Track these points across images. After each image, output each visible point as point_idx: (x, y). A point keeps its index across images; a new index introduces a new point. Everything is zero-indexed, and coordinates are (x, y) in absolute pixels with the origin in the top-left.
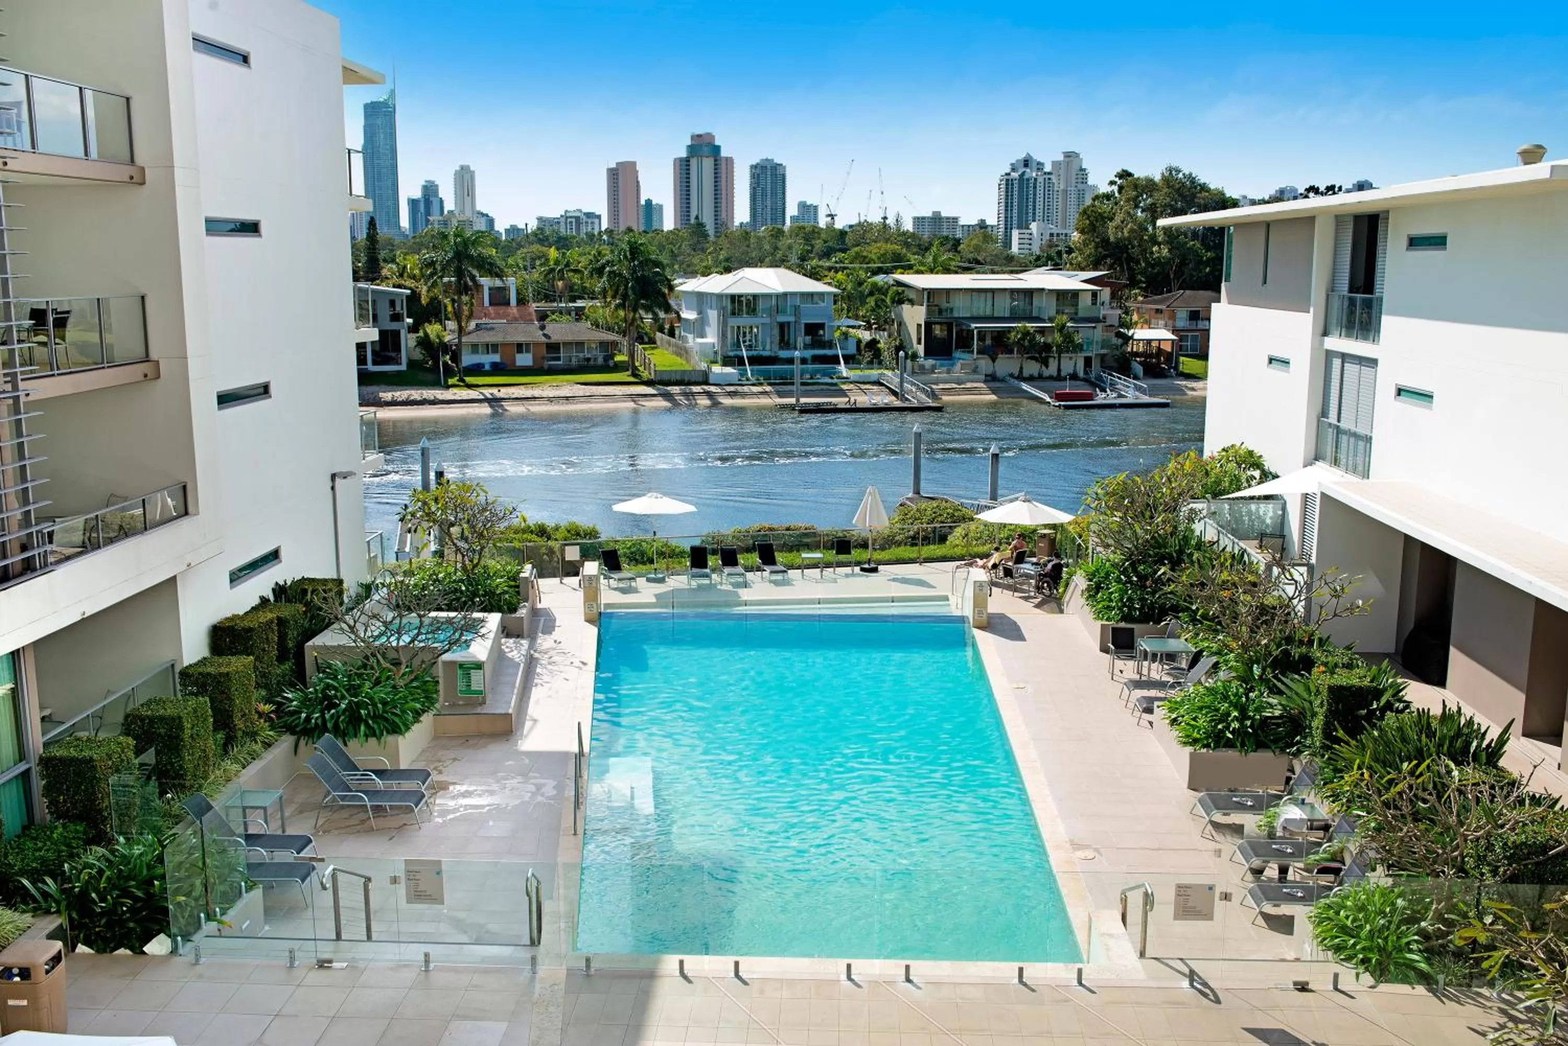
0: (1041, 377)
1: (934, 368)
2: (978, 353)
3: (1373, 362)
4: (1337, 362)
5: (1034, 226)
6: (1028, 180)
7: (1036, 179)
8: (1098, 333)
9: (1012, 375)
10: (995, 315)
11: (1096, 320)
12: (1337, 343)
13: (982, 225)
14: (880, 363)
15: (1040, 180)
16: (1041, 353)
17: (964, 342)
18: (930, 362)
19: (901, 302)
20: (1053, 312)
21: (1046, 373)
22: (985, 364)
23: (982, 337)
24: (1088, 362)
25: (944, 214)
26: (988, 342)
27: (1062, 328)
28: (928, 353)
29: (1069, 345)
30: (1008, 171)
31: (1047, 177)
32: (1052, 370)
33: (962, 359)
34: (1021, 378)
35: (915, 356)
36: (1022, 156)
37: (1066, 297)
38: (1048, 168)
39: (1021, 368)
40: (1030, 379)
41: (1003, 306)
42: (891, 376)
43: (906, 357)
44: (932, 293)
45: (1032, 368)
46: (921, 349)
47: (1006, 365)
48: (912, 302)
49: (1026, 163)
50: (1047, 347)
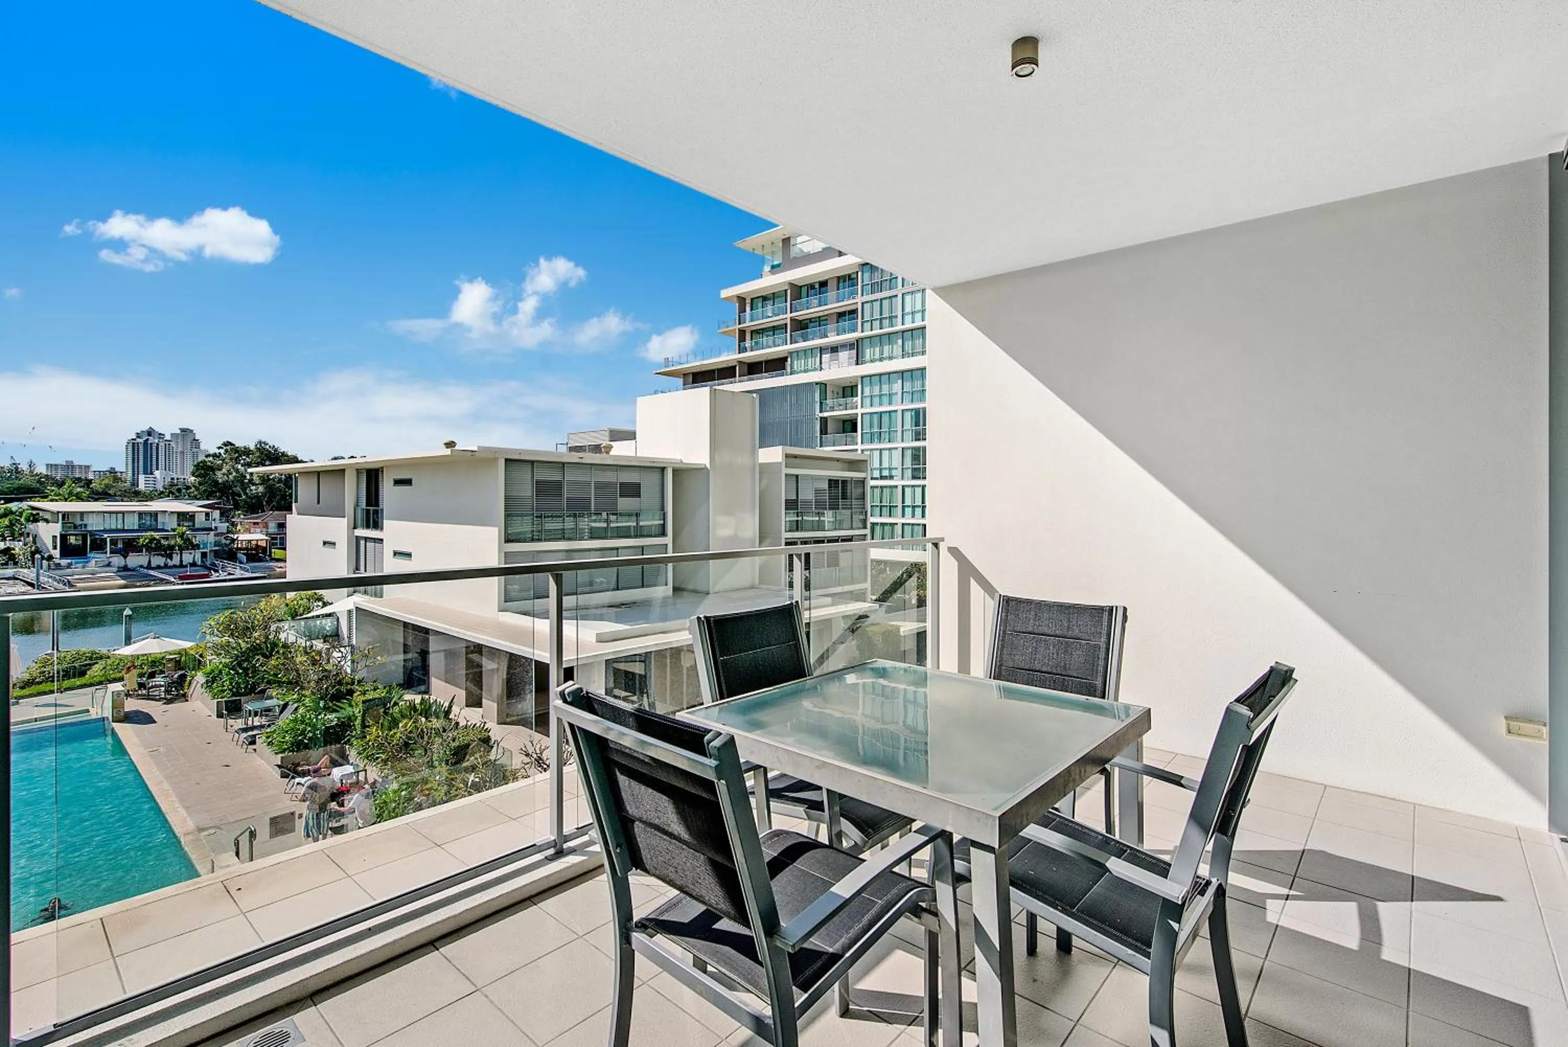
0: (166, 566)
1: (69, 566)
2: (111, 553)
3: (381, 541)
4: (362, 542)
5: (157, 473)
6: (151, 444)
7: (158, 444)
8: (211, 537)
9: (141, 566)
10: (126, 528)
11: (211, 529)
12: (361, 532)
13: (112, 471)
14: (16, 564)
15: (162, 444)
16: (167, 551)
17: (98, 546)
18: (64, 562)
19: (36, 520)
20: (175, 525)
21: (170, 563)
22: (118, 560)
23: (114, 542)
24: (204, 555)
25: (76, 463)
26: (120, 545)
27: (182, 536)
28: (63, 554)
29: (189, 545)
30: (134, 437)
31: (167, 443)
32: (176, 560)
33: (95, 560)
34: (149, 567)
35: (50, 558)
36: (146, 428)
37: (183, 517)
38: (168, 437)
39: (150, 562)
40: (158, 567)
41: (132, 522)
42: (29, 574)
43: (43, 558)
44: (65, 515)
45: (158, 561)
46: (56, 553)
47: (135, 560)
48: (47, 521)
49: (150, 433)
50: (171, 548)
